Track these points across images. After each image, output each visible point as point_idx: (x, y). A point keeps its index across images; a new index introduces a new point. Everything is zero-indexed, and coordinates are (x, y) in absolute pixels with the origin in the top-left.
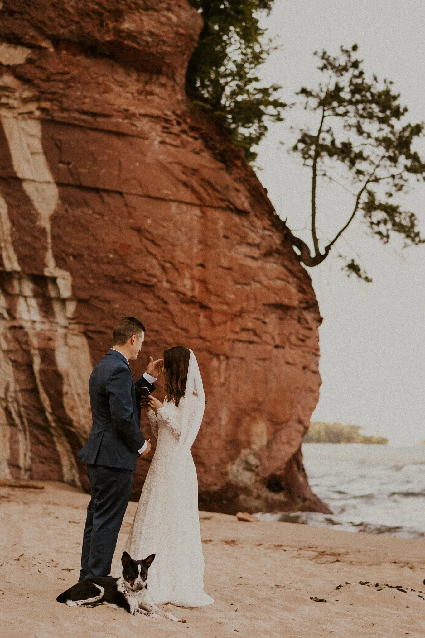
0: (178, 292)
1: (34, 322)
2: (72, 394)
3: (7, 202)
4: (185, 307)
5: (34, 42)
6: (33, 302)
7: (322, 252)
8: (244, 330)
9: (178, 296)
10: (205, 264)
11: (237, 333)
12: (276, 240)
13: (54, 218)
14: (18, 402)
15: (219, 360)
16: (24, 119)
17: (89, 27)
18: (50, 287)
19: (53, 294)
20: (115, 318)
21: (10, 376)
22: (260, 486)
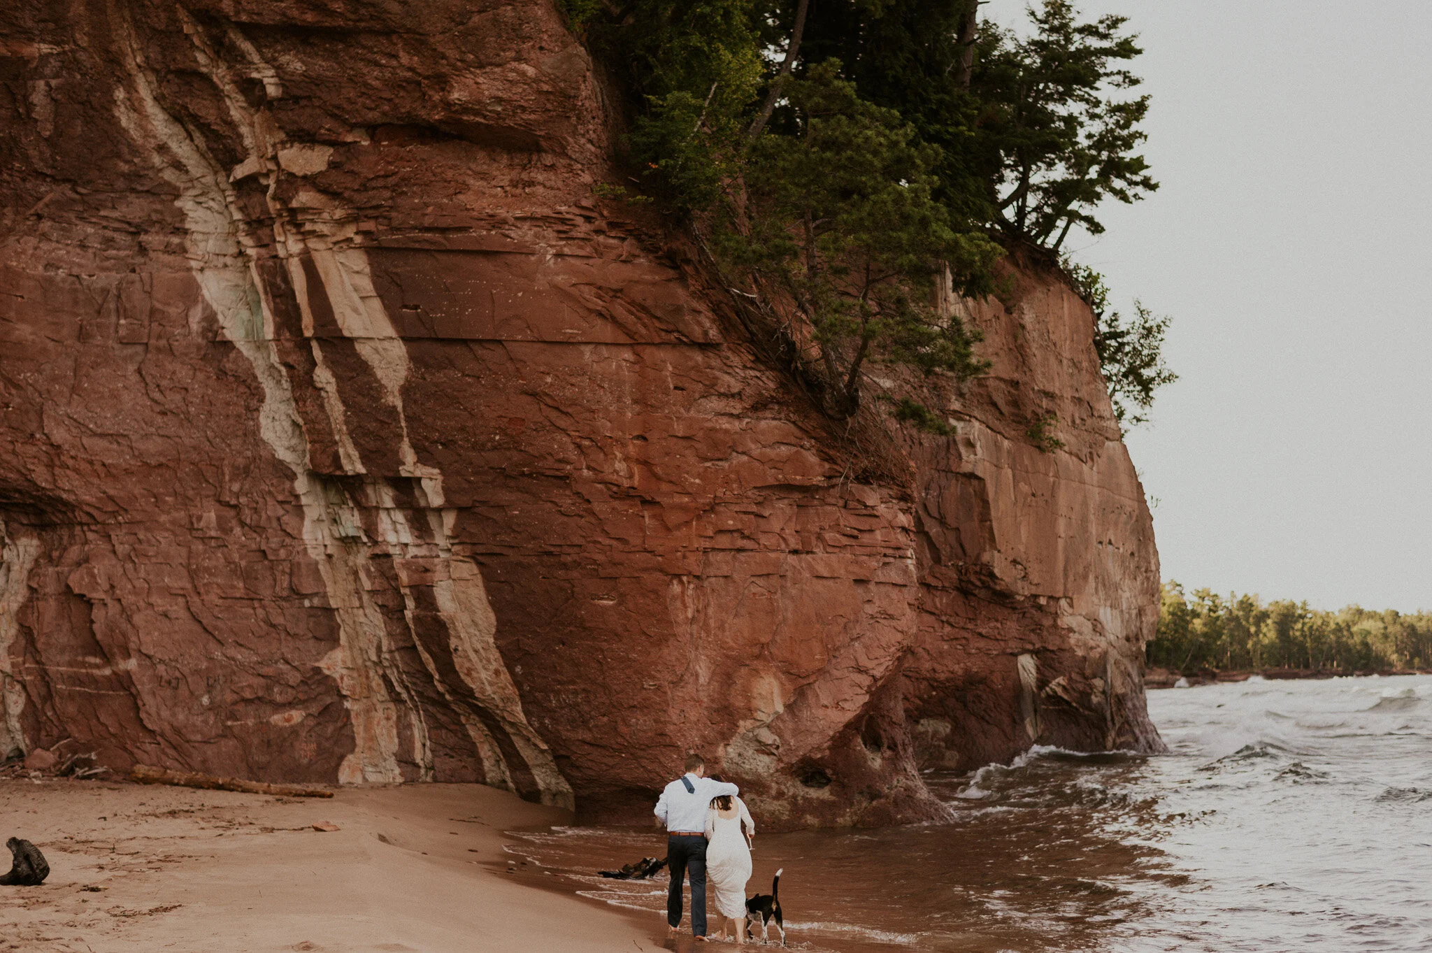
0: (607, 483)
1: (406, 545)
2: (465, 651)
3: (335, 375)
4: (616, 504)
5: (333, 137)
6: (399, 516)
8: (720, 532)
9: (609, 489)
10: (647, 435)
11: (711, 538)
13: (406, 391)
14: (397, 667)
15: (681, 582)
16: (341, 250)
17: (407, 104)
18: (417, 493)
19: (422, 503)
20: (514, 531)
21: (380, 629)
22: (782, 779)
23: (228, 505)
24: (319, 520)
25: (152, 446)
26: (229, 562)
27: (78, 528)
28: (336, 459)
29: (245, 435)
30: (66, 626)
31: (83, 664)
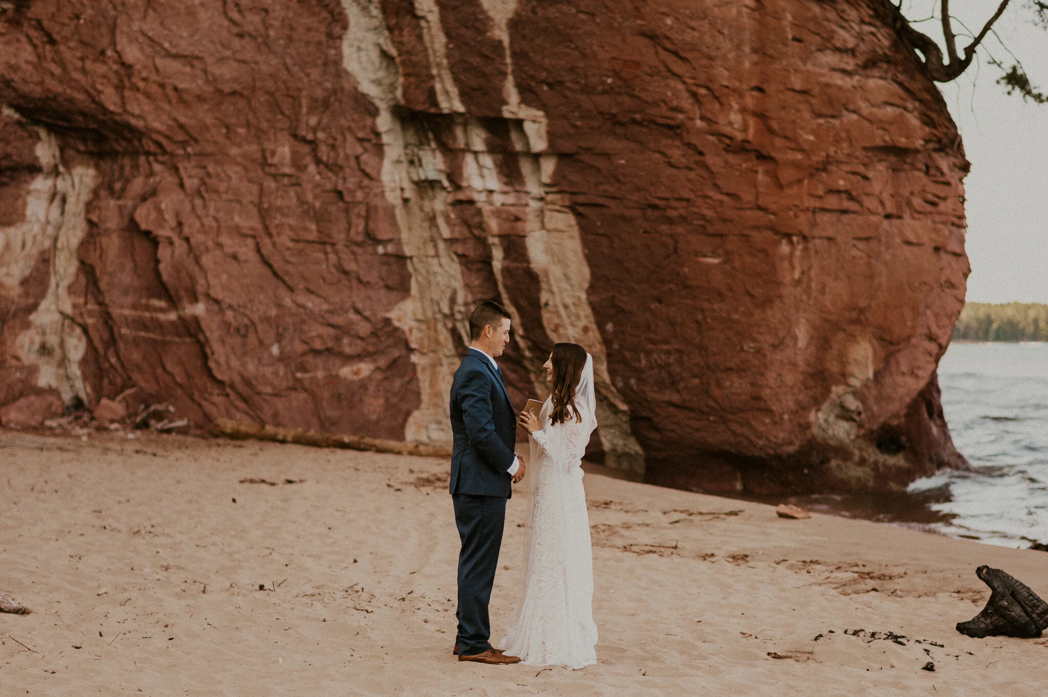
0: (720, 135)
1: (491, 192)
2: (555, 306)
4: (731, 158)
6: (487, 161)
7: (962, 55)
8: (830, 191)
9: (721, 142)
10: (765, 87)
11: (820, 197)
12: (884, 40)
13: (514, 25)
15: (791, 242)
18: (514, 136)
19: (519, 147)
20: (618, 181)
21: (456, 280)
22: (864, 445)
23: (304, 140)
24: (398, 162)
25: (226, 71)
26: (302, 201)
27: (142, 159)
28: (432, 95)
29: (325, 64)
30: (129, 265)
31: (148, 308)
